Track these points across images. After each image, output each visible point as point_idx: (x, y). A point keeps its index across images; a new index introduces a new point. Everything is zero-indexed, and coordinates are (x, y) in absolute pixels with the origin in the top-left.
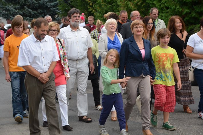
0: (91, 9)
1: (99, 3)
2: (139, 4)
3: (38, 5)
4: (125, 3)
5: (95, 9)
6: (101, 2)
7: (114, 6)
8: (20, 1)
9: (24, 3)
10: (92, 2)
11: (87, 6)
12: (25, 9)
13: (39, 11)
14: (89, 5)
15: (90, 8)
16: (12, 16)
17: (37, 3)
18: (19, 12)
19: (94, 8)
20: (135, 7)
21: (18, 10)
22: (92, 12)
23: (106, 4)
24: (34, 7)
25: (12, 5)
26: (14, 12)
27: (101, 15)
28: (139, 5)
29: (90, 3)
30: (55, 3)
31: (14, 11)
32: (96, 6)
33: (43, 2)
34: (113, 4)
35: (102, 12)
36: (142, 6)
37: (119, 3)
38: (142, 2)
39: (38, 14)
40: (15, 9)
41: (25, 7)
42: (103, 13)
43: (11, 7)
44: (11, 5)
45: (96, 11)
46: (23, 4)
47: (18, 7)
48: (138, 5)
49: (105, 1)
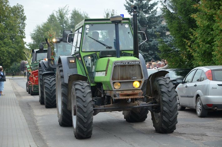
0: (189, 50)
1: (197, 43)
5: (194, 49)
10: (190, 42)
13: (150, 52)
14: (187, 44)
15: (188, 48)
19: (192, 48)
23: (204, 44)
32: (194, 46)
34: (212, 44)
35: (200, 52)
39: (149, 55)
45: (194, 51)
49: (204, 41)
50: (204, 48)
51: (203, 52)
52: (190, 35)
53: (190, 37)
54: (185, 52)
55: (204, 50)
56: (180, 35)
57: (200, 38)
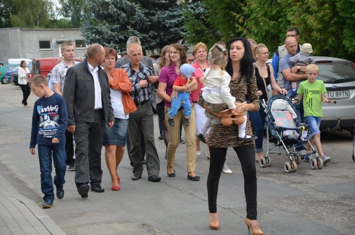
0: (240, 29)
1: (254, 18)
2: (327, 18)
3: (150, 23)
4: (302, 17)
5: (248, 29)
6: (258, 16)
7: (282, 22)
8: (120, 18)
9: (126, 20)
10: (243, 17)
11: (233, 24)
12: (129, 31)
13: (151, 33)
14: (237, 21)
15: (238, 27)
16: (106, 43)
17: (148, 20)
18: (118, 36)
19: (245, 27)
20: (318, 25)
21: (116, 33)
22: (243, 34)
23: (267, 20)
24: (143, 26)
25: (107, 25)
26: (110, 37)
27: (257, 38)
28: (326, 20)
29: (239, 18)
30: (179, 19)
31: (110, 35)
32: (250, 24)
33: (159, 18)
34: (279, 20)
35: (259, 34)
36: (332, 22)
37: (290, 18)
38: (332, 15)
39: (150, 39)
40: (112, 30)
41: (129, 27)
42: (261, 35)
43: (105, 27)
44: (104, 24)
45: (250, 31)
46: (124, 23)
47: (116, 27)
48: (324, 20)
49: (265, 15)
50: (266, 28)
51: (264, 34)
52: (242, 5)
53: (243, 8)
54: (231, 34)
55: (266, 31)
56: (223, 5)
57: (259, 10)
